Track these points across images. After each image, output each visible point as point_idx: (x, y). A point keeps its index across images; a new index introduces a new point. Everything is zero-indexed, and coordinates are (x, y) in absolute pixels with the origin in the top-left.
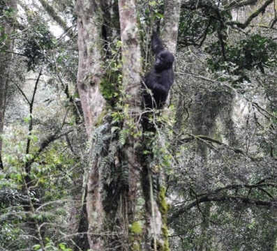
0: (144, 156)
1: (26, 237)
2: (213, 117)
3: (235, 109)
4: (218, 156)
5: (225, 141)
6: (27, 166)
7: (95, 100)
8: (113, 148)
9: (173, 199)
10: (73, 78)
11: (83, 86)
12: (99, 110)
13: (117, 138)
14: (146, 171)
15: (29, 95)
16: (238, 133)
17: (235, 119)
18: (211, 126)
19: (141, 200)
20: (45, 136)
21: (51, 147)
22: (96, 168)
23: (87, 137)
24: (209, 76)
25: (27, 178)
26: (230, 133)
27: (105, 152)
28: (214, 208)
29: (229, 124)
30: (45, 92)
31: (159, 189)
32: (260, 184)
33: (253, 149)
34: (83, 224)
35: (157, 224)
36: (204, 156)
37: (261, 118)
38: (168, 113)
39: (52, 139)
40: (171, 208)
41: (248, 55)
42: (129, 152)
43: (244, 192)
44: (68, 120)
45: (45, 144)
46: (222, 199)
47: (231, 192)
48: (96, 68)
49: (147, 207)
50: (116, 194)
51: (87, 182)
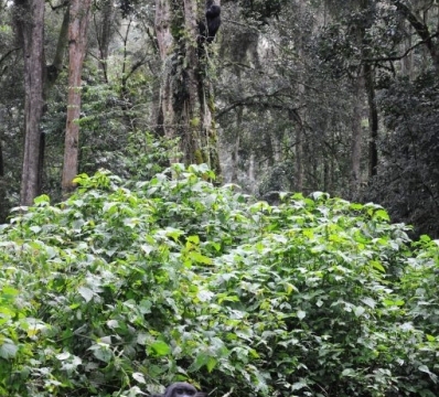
0: (199, 76)
1: (123, 127)
2: (245, 50)
3: (259, 45)
4: (248, 76)
5: (252, 66)
6: (124, 81)
7: (167, 38)
8: (179, 70)
9: (219, 104)
10: (152, 23)
11: (159, 29)
12: (170, 44)
13: (181, 63)
14: (200, 85)
15: (124, 35)
16: (261, 60)
17: (259, 51)
18: (243, 56)
19: (198, 104)
20: (135, 62)
21: (139, 70)
22: (168, 83)
23: (161, 63)
24: (242, 22)
25: (124, 89)
26: (256, 61)
27: (174, 73)
28: (245, 110)
29: (255, 55)
30: (134, 33)
31: (209, 97)
32: (275, 94)
33: (271, 71)
34: (160, 119)
35: (208, 119)
36: (238, 75)
37: (277, 50)
38: (215, 47)
39: (139, 64)
40: (217, 110)
41: (268, 7)
42: (190, 73)
43: (265, 100)
44: (150, 52)
45: (134, 68)
46: (250, 104)
47: (256, 100)
48: (167, 16)
49: (202, 109)
50: (181, 100)
51: (162, 93)
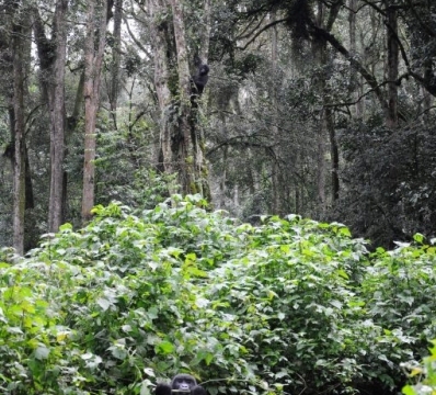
0: (192, 122)
1: (131, 165)
2: (228, 100)
3: (240, 96)
4: (231, 121)
5: (234, 112)
6: (130, 128)
7: (164, 91)
8: (175, 117)
9: (208, 144)
10: (152, 80)
11: (158, 84)
12: (167, 97)
13: (177, 111)
14: (193, 129)
15: (129, 91)
16: (241, 108)
17: (240, 100)
18: (227, 104)
19: (191, 145)
20: (139, 112)
21: (142, 118)
22: (166, 129)
23: (161, 112)
24: (225, 77)
25: (130, 135)
26: (238, 109)
27: (171, 120)
28: (230, 149)
29: (237, 103)
30: (138, 88)
31: (200, 138)
32: (254, 135)
33: (250, 116)
34: (161, 158)
35: (200, 157)
36: (224, 122)
37: (254, 99)
38: (204, 97)
39: (142, 114)
40: (207, 149)
41: (246, 65)
42: (184, 120)
43: (246, 140)
44: (151, 103)
45: (139, 117)
46: (234, 143)
47: (238, 140)
48: (165, 74)
49: (195, 148)
50: (178, 142)
51: (162, 136)
